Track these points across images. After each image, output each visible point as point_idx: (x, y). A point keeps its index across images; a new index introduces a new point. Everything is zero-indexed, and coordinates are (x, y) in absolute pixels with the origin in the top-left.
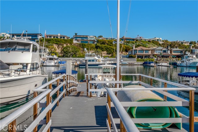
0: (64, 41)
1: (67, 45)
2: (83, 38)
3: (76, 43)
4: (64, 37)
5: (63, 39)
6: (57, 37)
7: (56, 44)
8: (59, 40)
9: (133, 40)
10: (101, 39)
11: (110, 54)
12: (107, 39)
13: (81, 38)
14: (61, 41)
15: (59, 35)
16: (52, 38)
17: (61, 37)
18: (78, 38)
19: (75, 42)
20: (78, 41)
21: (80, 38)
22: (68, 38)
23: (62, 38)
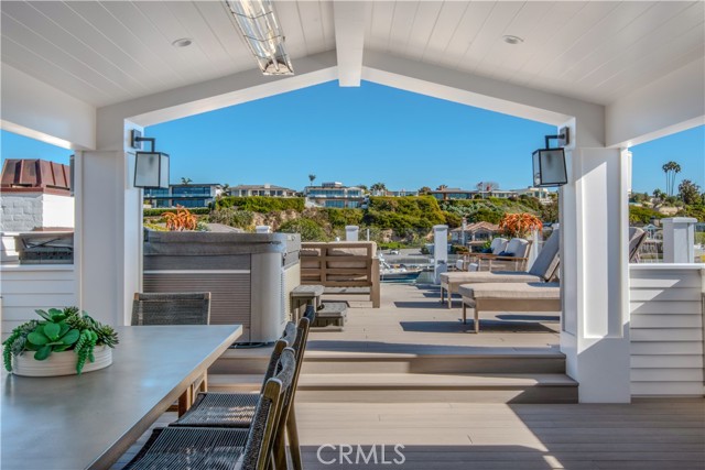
0: (279, 204)
1: (289, 213)
2: (331, 192)
3: (312, 209)
4: (280, 193)
5: (279, 199)
6: (261, 193)
7: (260, 211)
8: (269, 202)
9: (468, 195)
10: (378, 194)
11: (403, 236)
12: (396, 193)
13: (327, 192)
14: (273, 203)
15: (268, 186)
16: (250, 195)
17: (273, 193)
18: (318, 192)
19: (309, 204)
20: (317, 200)
21: (323, 192)
22: (291, 194)
23: (276, 196)
